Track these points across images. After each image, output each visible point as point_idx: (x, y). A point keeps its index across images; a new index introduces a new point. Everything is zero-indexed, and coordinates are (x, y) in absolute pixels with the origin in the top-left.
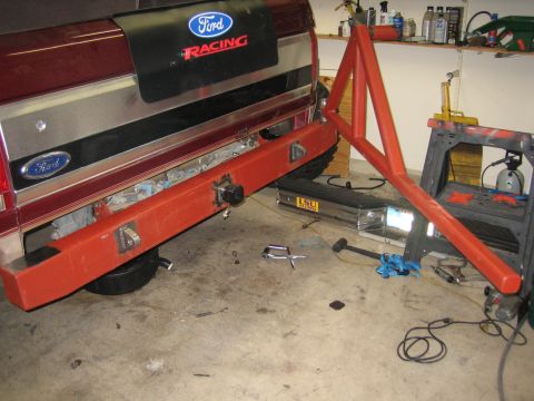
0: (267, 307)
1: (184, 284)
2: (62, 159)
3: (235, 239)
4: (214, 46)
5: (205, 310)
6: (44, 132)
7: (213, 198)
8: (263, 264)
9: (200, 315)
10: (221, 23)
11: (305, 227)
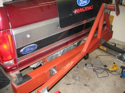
0: (86, 84)
2: (34, 47)
4: (83, 9)
5: (69, 83)
6: (29, 38)
10: (86, 1)
11: (97, 57)
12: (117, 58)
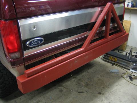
0: (101, 92)
1: (75, 81)
5: (81, 91)
9: (79, 92)
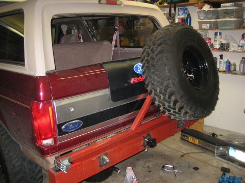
2: (79, 123)
3: (149, 160)
6: (73, 112)
7: (142, 144)
8: (161, 173)
11: (182, 156)
12: (216, 156)
